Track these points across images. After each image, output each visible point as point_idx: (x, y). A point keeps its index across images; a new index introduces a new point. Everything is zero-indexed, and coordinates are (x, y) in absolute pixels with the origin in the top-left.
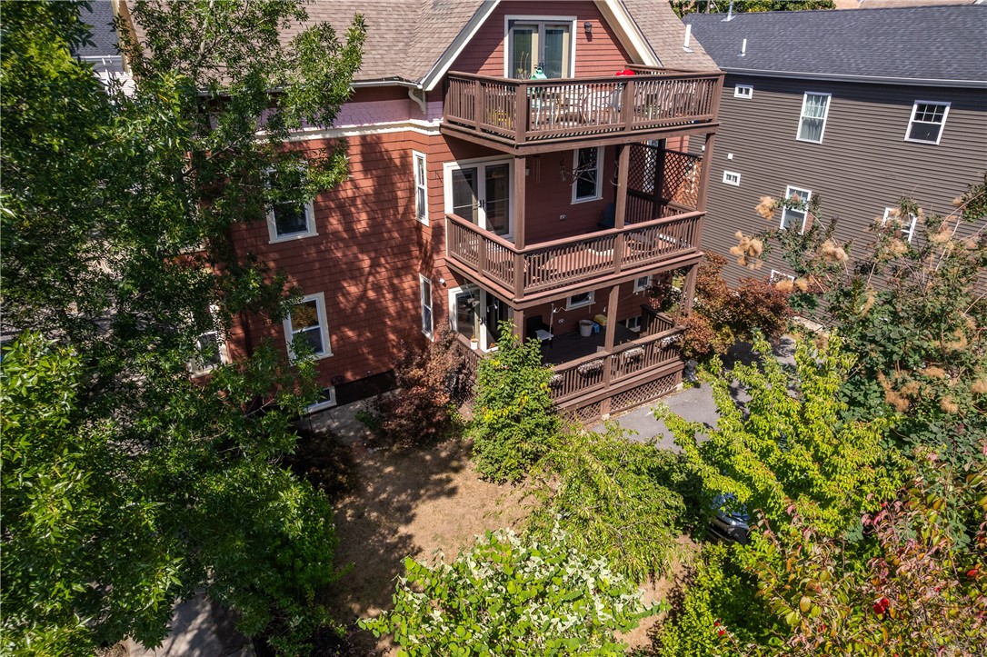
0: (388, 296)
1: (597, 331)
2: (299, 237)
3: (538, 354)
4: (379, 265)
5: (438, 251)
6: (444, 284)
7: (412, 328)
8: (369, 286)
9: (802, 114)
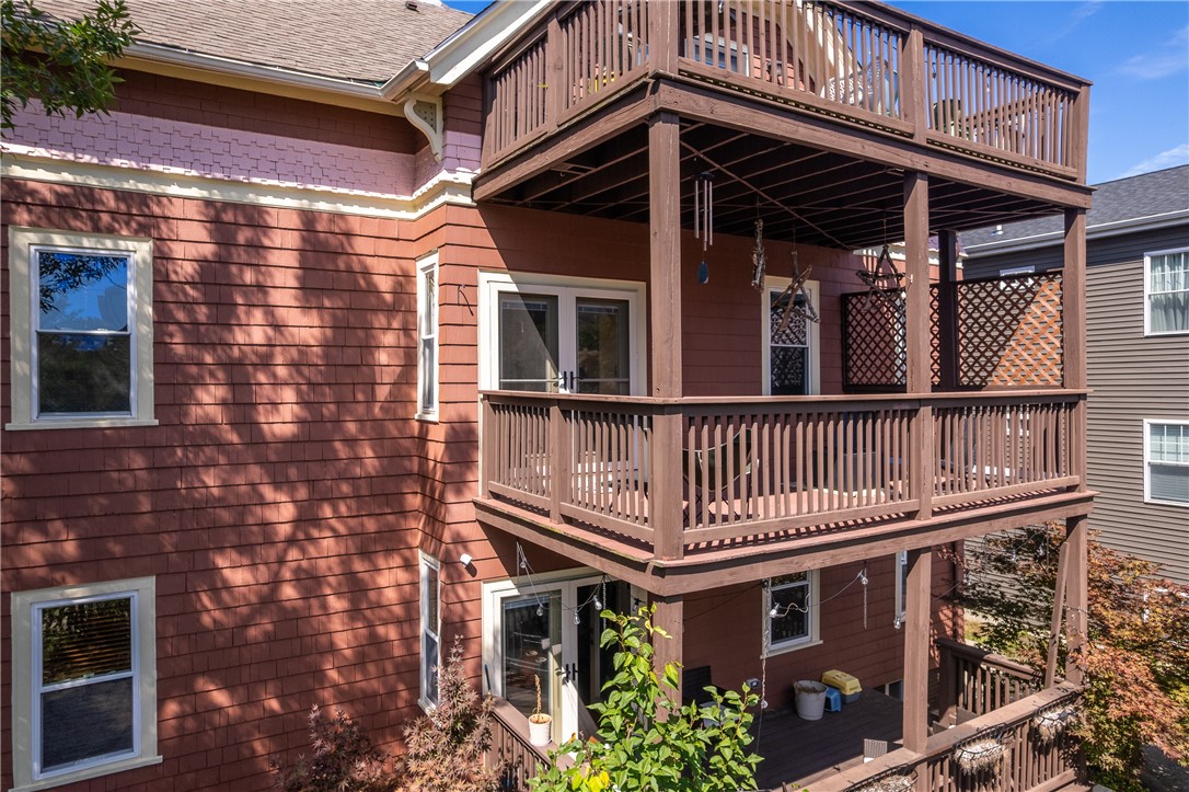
0: (336, 604)
1: (836, 707)
2: (103, 424)
3: (747, 750)
4: (317, 521)
5: (460, 484)
6: (471, 569)
7: (393, 693)
8: (287, 574)
9: (1148, 290)
